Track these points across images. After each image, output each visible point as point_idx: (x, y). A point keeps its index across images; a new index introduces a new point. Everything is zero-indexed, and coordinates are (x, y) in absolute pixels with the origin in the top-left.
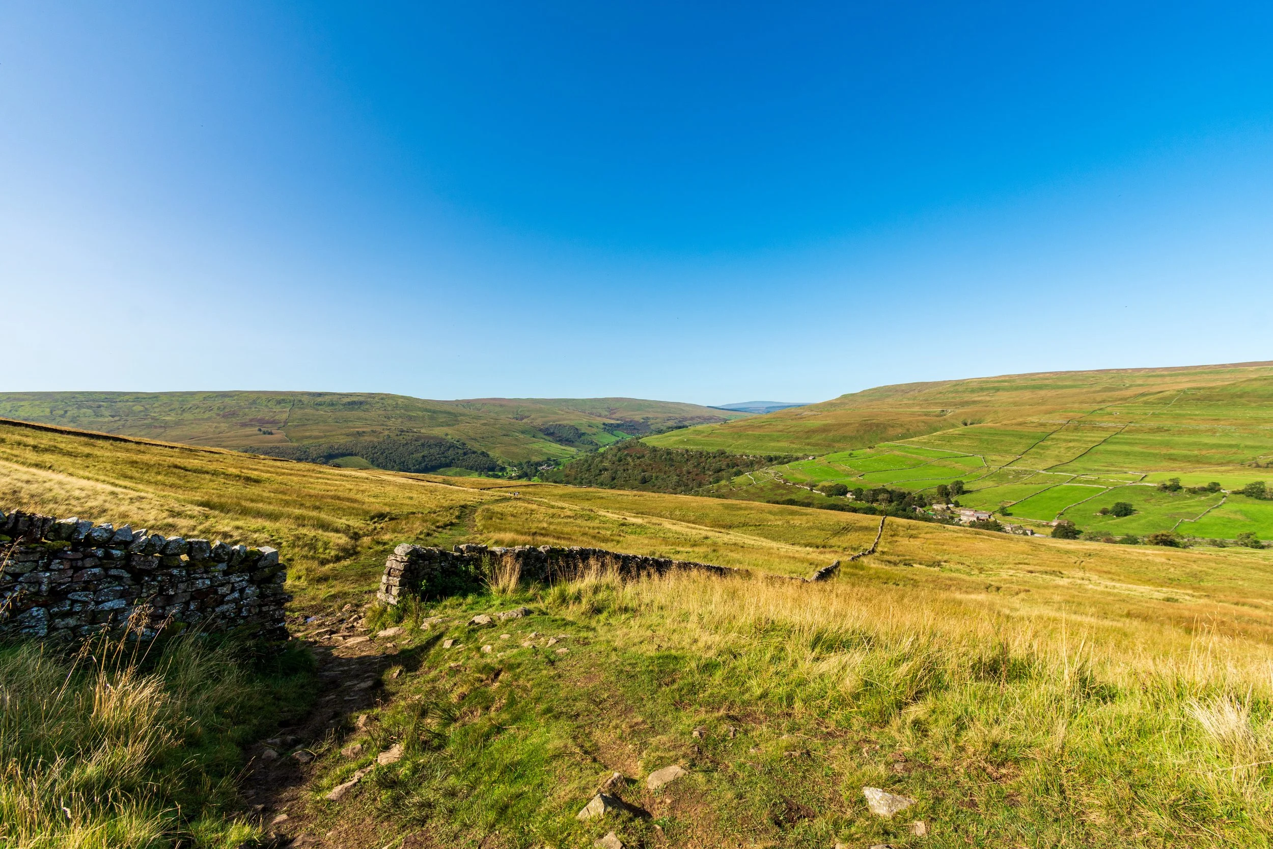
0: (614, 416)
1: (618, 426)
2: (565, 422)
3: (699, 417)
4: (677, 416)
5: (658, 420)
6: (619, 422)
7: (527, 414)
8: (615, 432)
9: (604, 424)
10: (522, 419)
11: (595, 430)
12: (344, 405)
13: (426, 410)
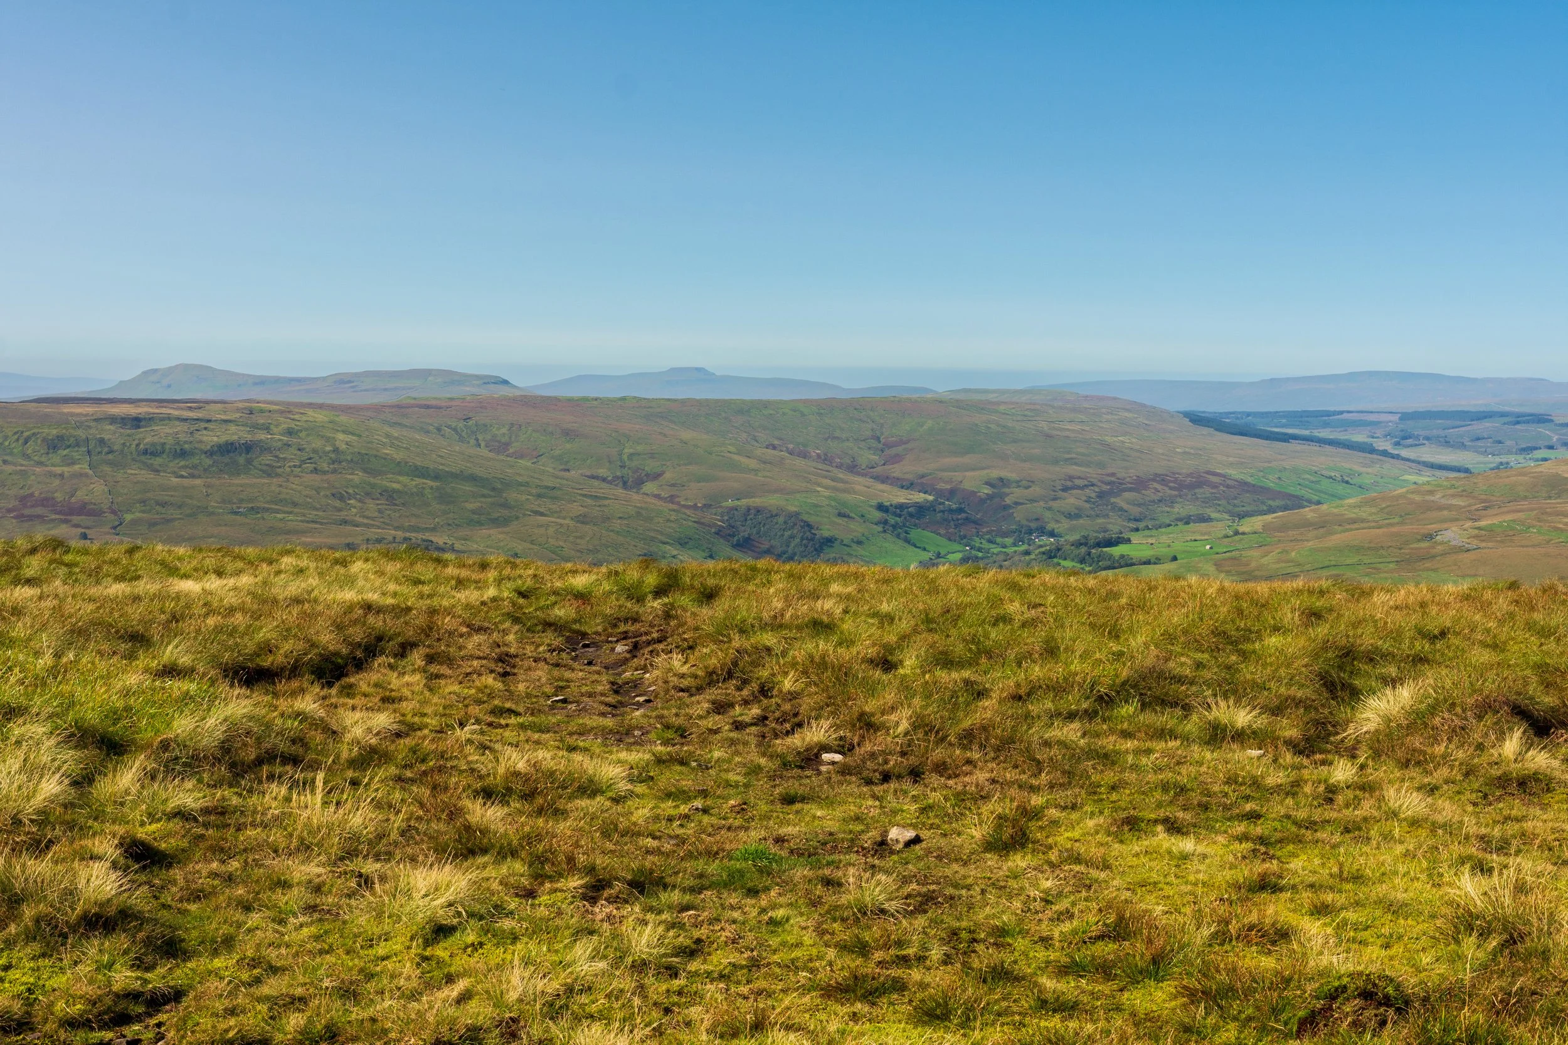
0: (896, 470)
1: (921, 510)
2: (772, 501)
3: (1161, 479)
4: (1092, 473)
5: (1036, 490)
6: (920, 497)
7: (651, 466)
8: (914, 534)
9: (881, 507)
10: (639, 483)
11: (857, 529)
12: (210, 453)
13: (420, 472)
